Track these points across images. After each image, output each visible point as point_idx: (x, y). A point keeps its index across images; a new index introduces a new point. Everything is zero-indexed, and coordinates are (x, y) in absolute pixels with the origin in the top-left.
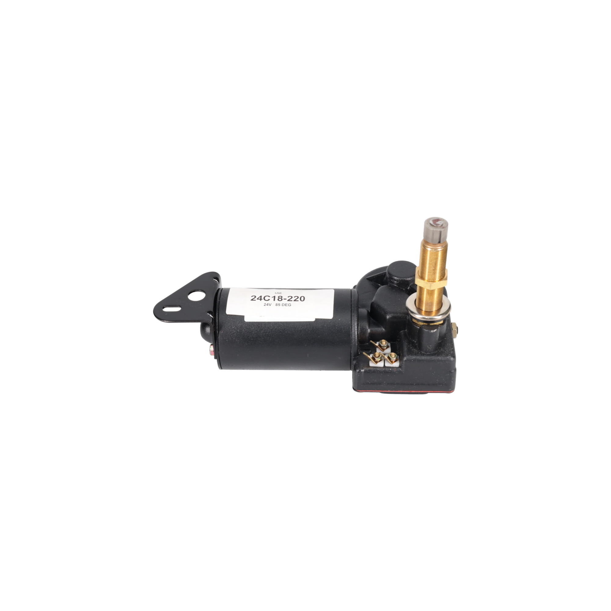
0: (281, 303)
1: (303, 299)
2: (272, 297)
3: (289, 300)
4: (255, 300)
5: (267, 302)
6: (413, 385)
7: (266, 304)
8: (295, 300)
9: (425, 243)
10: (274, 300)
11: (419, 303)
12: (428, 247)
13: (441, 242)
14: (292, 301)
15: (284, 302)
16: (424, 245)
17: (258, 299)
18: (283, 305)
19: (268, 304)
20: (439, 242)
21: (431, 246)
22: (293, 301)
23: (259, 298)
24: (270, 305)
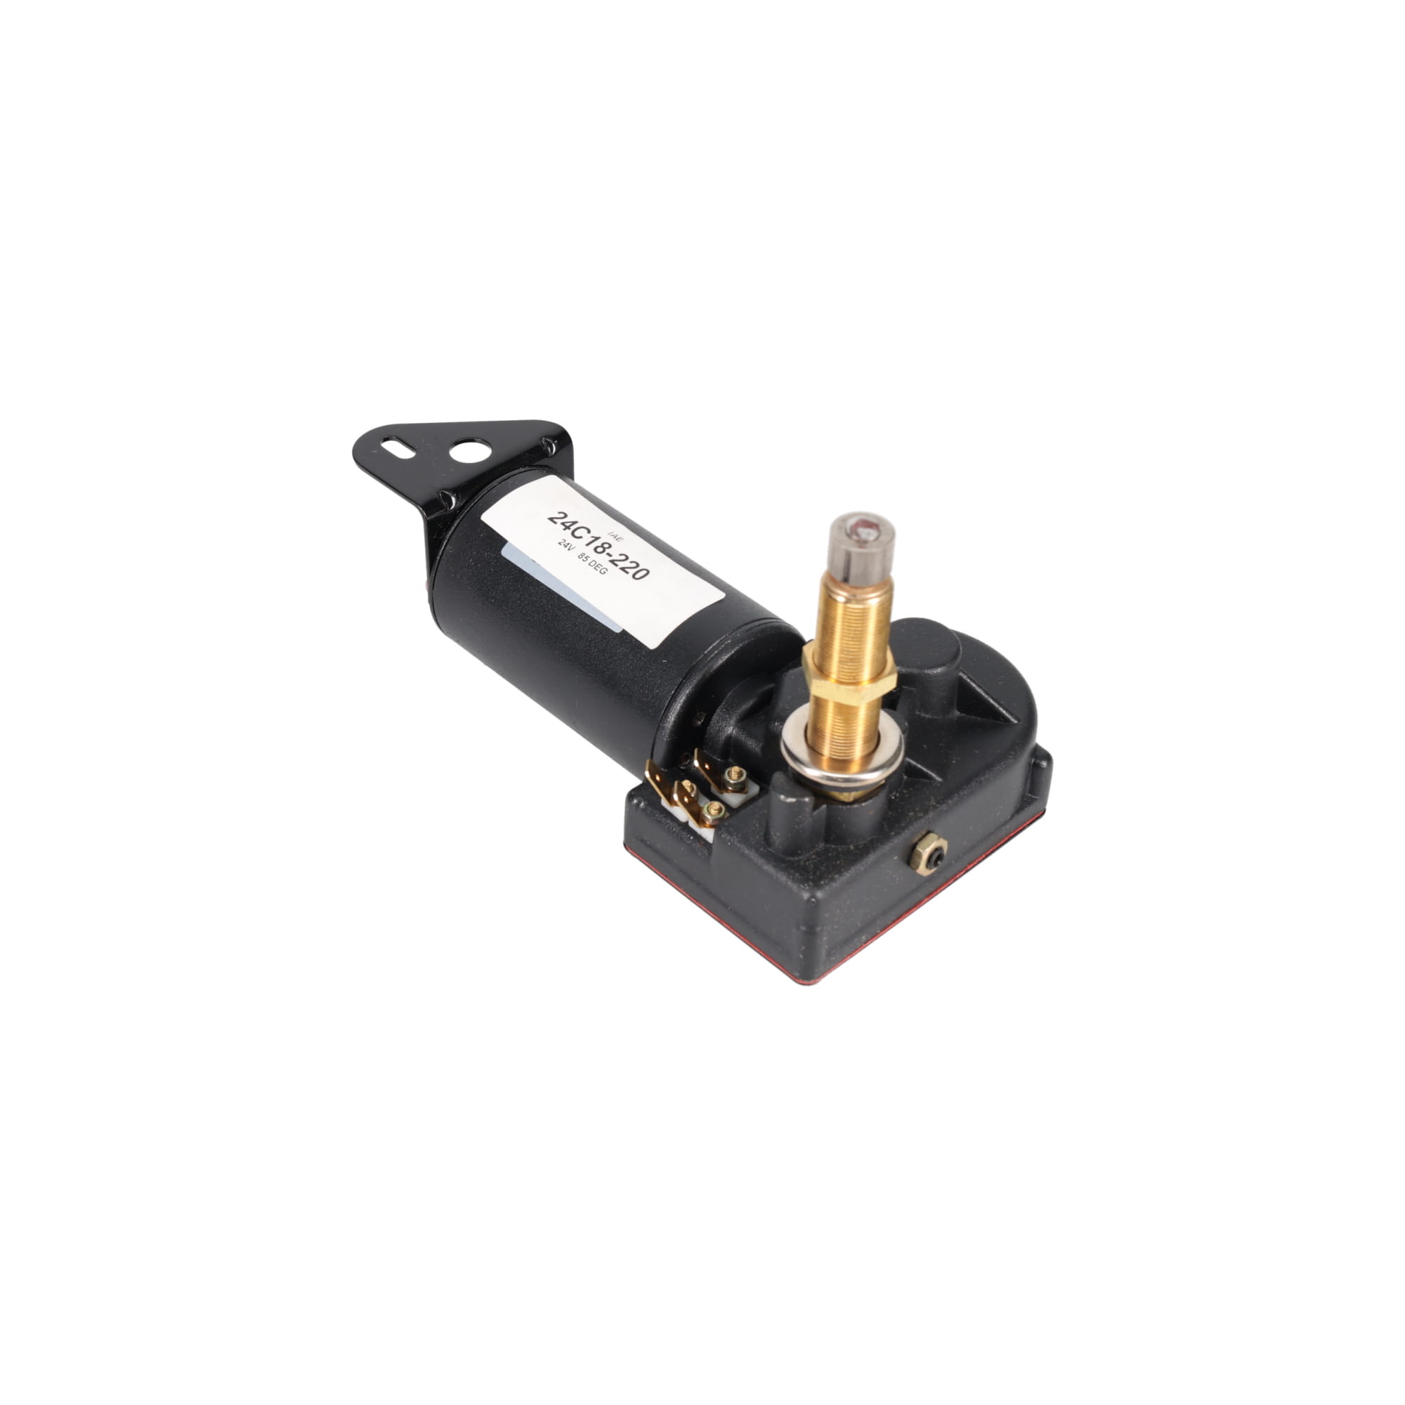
0: (594, 556)
1: (639, 572)
2: (593, 537)
3: (612, 562)
4: (555, 523)
5: (570, 539)
7: (566, 542)
8: (623, 569)
10: (587, 545)
11: (813, 736)
13: (852, 578)
14: (616, 565)
15: (603, 559)
17: (563, 524)
18: (593, 563)
19: (568, 544)
20: (846, 580)
22: (619, 567)
23: (567, 522)
24: (569, 549)
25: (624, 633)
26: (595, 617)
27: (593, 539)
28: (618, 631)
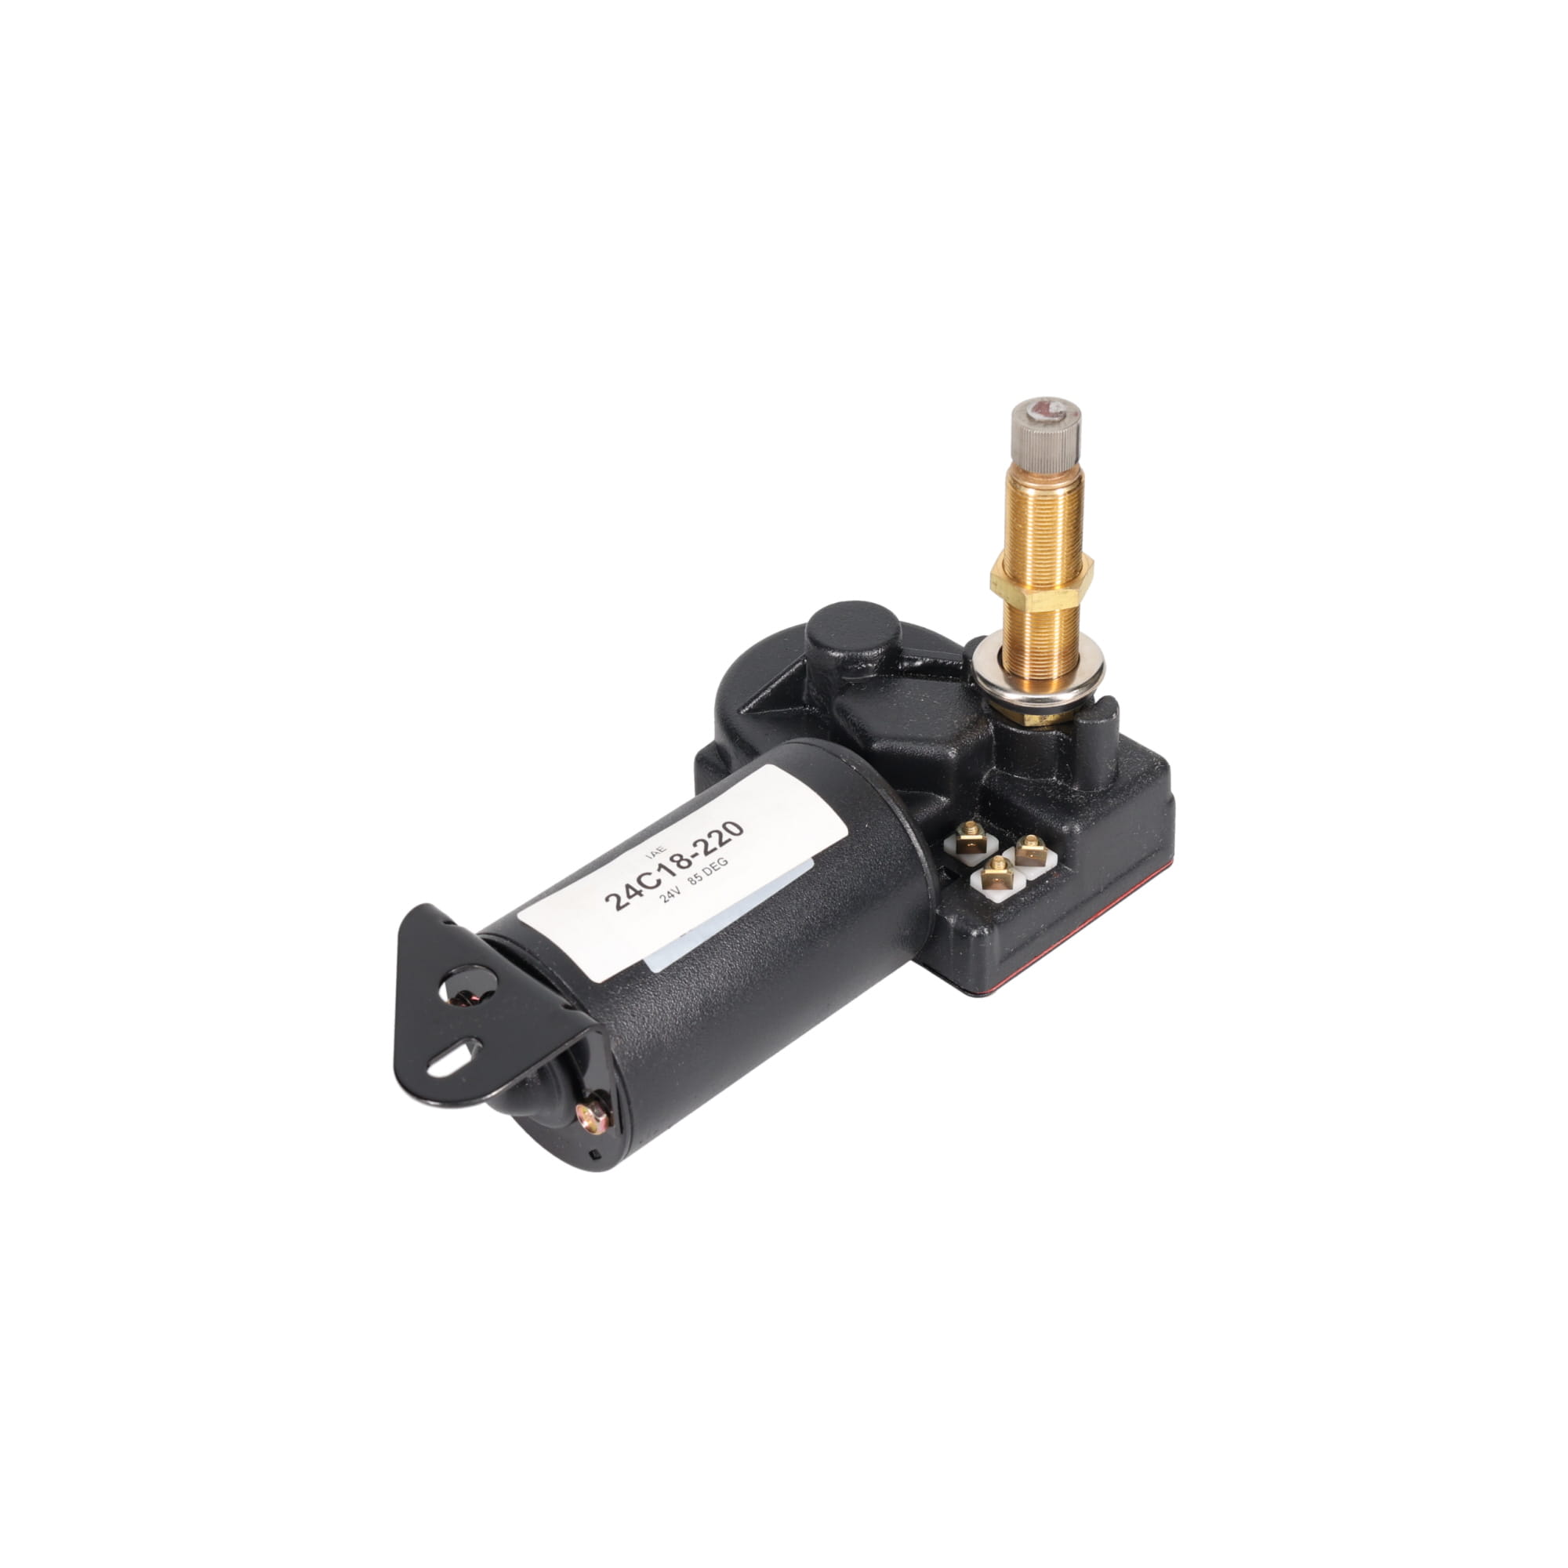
0: (694, 870)
2: (658, 870)
3: (707, 853)
4: (627, 904)
5: (662, 890)
6: (1100, 892)
7: (666, 895)
8: (722, 844)
9: (1019, 475)
10: (674, 874)
12: (1026, 487)
14: (715, 849)
15: (701, 862)
16: (1015, 481)
17: (629, 897)
18: (708, 872)
19: (669, 893)
21: (1034, 482)
22: (718, 846)
23: (627, 891)
24: (679, 893)
25: (816, 858)
26: (783, 886)
27: (662, 870)
28: (812, 864)
